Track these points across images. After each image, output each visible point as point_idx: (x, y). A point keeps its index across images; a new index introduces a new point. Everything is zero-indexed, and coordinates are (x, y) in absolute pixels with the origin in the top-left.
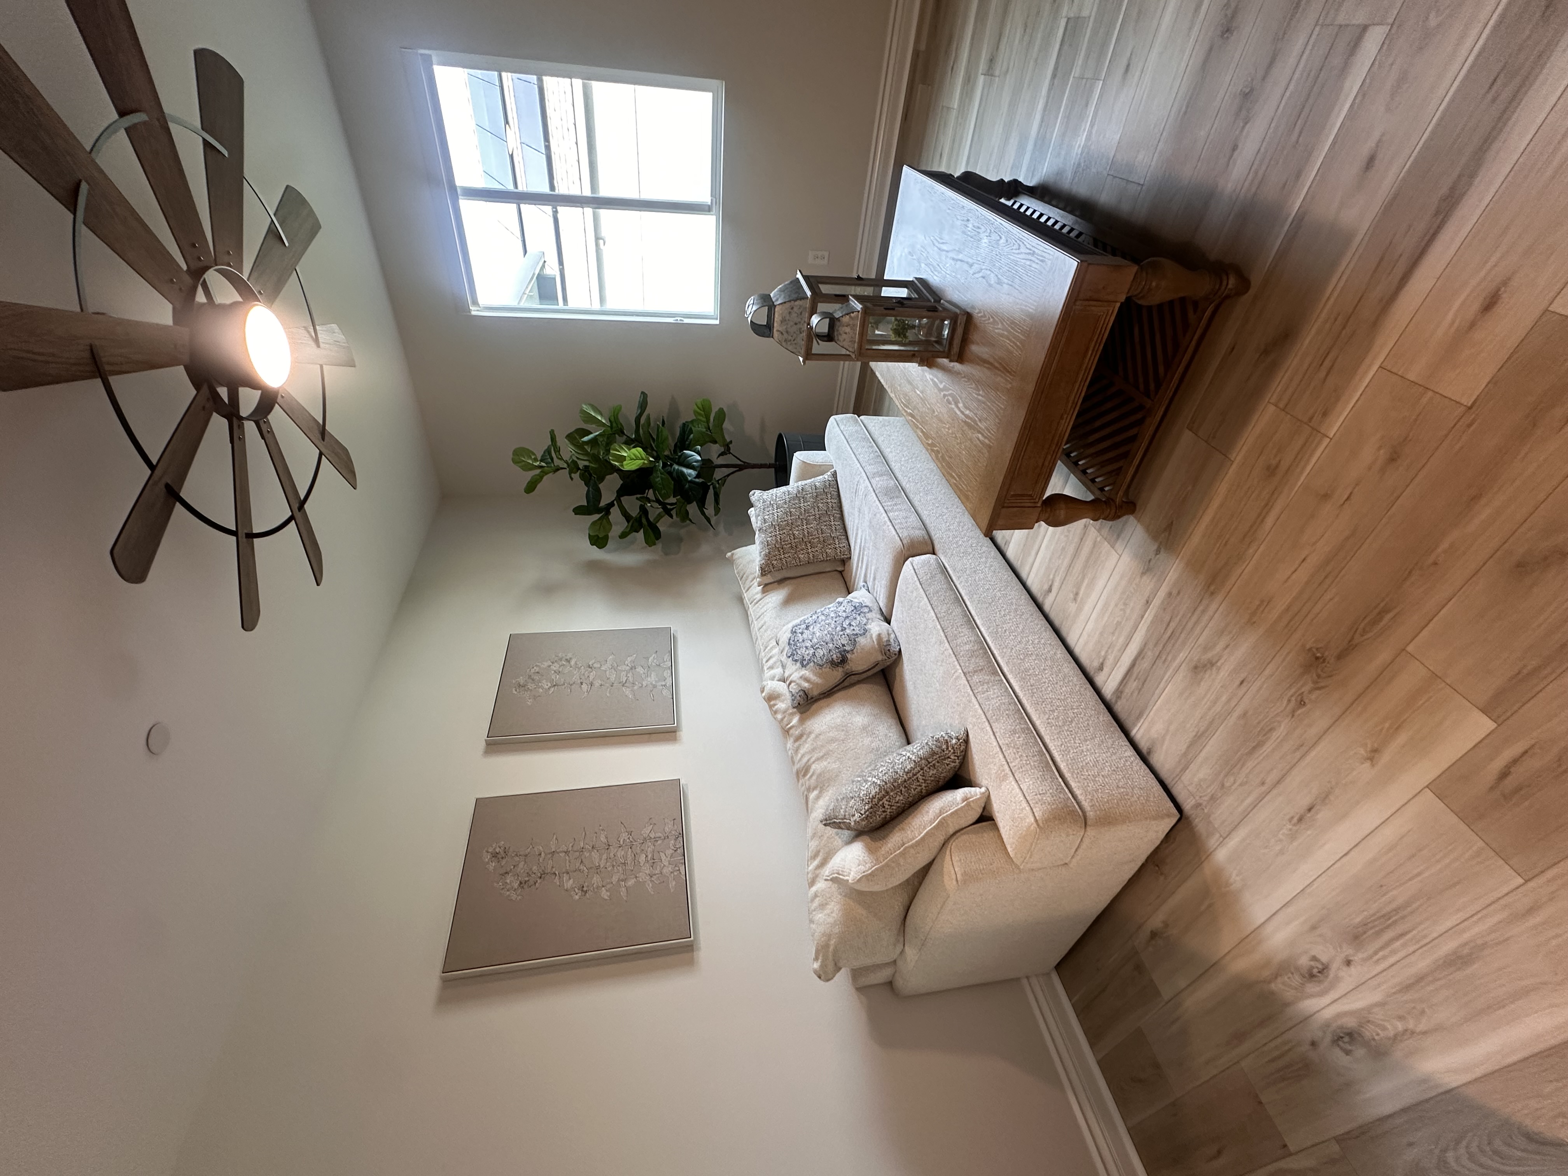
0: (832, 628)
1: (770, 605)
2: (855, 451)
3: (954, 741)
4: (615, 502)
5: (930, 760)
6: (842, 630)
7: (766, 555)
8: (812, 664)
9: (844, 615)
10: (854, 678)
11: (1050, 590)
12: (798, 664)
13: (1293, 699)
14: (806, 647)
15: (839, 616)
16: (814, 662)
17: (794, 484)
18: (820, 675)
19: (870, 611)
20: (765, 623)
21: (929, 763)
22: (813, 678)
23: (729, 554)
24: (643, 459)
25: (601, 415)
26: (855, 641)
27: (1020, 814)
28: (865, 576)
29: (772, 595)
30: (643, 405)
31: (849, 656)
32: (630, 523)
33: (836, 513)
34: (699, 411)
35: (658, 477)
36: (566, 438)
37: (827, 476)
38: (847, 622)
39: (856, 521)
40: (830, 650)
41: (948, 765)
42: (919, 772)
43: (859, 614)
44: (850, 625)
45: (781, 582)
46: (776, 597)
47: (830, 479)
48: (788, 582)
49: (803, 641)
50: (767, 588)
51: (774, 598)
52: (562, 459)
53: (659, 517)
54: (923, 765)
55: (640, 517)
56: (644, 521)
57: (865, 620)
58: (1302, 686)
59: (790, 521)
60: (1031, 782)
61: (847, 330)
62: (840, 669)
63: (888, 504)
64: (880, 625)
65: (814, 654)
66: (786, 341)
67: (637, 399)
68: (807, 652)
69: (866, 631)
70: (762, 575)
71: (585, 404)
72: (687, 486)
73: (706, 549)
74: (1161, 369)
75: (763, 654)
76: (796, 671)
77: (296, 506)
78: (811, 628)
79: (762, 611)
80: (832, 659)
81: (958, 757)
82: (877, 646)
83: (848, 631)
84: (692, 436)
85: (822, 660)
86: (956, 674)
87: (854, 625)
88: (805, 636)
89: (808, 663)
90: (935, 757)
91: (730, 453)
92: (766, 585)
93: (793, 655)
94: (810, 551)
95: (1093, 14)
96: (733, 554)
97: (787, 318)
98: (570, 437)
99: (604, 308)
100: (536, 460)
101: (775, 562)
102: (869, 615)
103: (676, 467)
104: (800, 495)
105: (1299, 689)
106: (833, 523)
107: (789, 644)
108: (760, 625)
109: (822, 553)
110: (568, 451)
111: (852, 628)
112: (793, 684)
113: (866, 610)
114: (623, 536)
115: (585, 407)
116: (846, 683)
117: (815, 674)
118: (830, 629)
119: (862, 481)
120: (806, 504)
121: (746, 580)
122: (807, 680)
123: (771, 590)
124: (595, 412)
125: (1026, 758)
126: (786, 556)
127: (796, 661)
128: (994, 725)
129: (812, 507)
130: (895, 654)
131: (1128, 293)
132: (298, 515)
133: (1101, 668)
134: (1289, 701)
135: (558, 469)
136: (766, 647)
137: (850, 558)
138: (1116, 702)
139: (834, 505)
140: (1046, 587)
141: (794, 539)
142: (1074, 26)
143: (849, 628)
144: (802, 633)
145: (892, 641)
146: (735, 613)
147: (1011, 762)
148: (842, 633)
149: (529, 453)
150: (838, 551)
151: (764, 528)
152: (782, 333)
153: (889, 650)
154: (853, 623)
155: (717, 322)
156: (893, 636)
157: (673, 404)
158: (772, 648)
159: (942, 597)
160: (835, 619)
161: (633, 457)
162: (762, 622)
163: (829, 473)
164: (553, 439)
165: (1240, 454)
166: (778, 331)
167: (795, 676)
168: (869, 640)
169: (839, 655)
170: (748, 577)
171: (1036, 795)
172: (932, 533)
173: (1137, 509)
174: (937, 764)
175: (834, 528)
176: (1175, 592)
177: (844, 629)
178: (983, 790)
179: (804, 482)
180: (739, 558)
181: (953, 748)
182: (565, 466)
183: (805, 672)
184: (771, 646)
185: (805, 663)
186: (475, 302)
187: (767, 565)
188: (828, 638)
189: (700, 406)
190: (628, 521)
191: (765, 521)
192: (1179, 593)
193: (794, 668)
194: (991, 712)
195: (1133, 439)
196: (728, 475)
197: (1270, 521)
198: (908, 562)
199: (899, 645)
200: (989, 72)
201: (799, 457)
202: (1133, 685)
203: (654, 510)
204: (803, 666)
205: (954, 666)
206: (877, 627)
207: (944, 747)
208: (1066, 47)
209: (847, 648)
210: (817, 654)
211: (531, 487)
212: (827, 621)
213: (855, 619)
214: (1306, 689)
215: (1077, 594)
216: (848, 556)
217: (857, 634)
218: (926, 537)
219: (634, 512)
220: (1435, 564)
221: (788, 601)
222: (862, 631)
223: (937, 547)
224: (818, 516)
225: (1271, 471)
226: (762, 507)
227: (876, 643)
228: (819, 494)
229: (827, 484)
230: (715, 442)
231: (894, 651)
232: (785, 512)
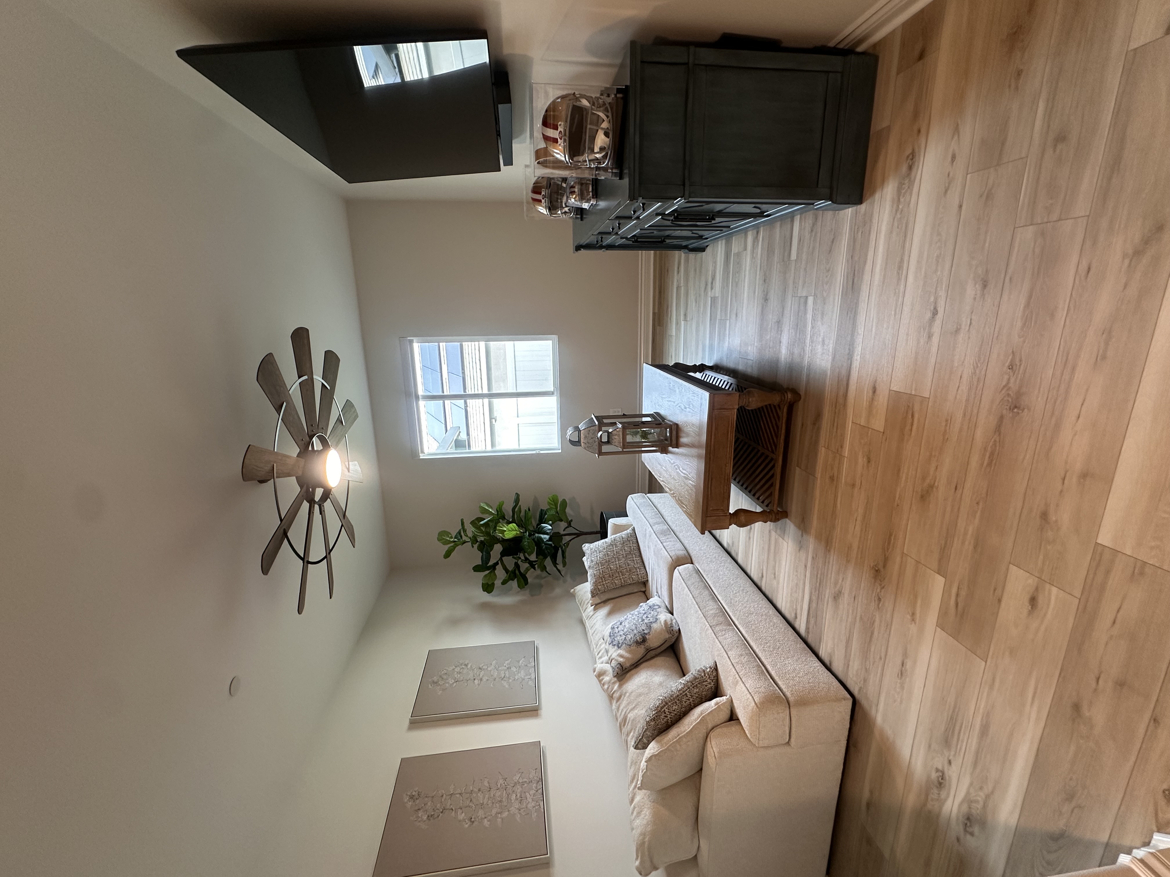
0: (636, 621)
1: (599, 617)
2: (643, 512)
3: (708, 670)
4: (499, 562)
5: (693, 682)
6: (642, 621)
7: (594, 583)
8: (624, 645)
9: (644, 612)
10: (653, 653)
11: (762, 576)
12: (616, 647)
13: (876, 598)
14: (621, 635)
15: (640, 613)
16: (625, 643)
17: (610, 537)
18: (629, 652)
19: (660, 607)
20: (596, 629)
21: (693, 684)
22: (627, 655)
23: (572, 590)
24: (516, 531)
25: (492, 508)
26: (650, 626)
27: (747, 702)
28: (657, 588)
29: (600, 611)
30: (517, 500)
31: (647, 637)
32: (508, 574)
33: (636, 552)
34: (551, 502)
35: (526, 542)
36: (470, 523)
37: (629, 531)
38: (645, 616)
39: (648, 554)
40: (635, 634)
41: (706, 686)
42: (687, 690)
43: (653, 610)
44: (647, 617)
45: (605, 602)
46: (604, 611)
47: (631, 532)
48: (610, 602)
49: (619, 632)
50: (597, 606)
51: (601, 613)
52: (467, 536)
53: (527, 570)
54: (689, 686)
55: (515, 570)
56: (517, 572)
57: (656, 613)
58: (876, 590)
59: (608, 560)
60: (752, 682)
61: (616, 437)
62: (643, 646)
63: (663, 538)
64: (665, 615)
65: (625, 639)
66: (588, 447)
67: (513, 497)
68: (621, 638)
69: (657, 619)
70: (592, 597)
71: (483, 503)
72: (544, 547)
73: (558, 591)
74: (775, 439)
75: (595, 650)
76: (614, 652)
77: (328, 552)
78: (623, 624)
79: (594, 622)
80: (637, 640)
81: (712, 680)
82: (664, 628)
83: (646, 621)
84: (546, 516)
85: (630, 642)
86: (706, 627)
87: (650, 617)
88: (619, 629)
89: (622, 645)
90: (697, 681)
91: (571, 526)
92: (596, 605)
93: (612, 642)
94: (621, 577)
95: (720, 296)
96: (575, 590)
97: (587, 435)
98: (473, 523)
99: (494, 449)
100: (451, 537)
101: (600, 587)
102: (659, 610)
103: (537, 535)
104: (613, 544)
105: (876, 592)
106: (634, 559)
107: (610, 636)
108: (593, 631)
109: (629, 578)
110: (471, 530)
111: (648, 619)
112: (613, 661)
113: (657, 607)
114: (504, 583)
115: (482, 505)
116: (648, 657)
117: (627, 652)
118: (635, 621)
119: (647, 528)
120: (617, 548)
121: (584, 604)
122: (621, 656)
123: (600, 608)
124: (488, 507)
125: (748, 669)
126: (607, 582)
127: (614, 645)
128: (729, 653)
129: (621, 550)
130: (677, 632)
131: (739, 404)
132: (328, 556)
133: (796, 617)
134: (875, 600)
135: (465, 542)
136: (597, 645)
137: (648, 580)
138: (808, 636)
139: (635, 548)
140: (760, 575)
141: (611, 571)
142: (714, 300)
143: (646, 619)
144: (618, 628)
145: (674, 624)
146: (579, 629)
147: (740, 672)
148: (641, 623)
149: (447, 533)
150: (640, 577)
151: (592, 566)
152: (585, 444)
153: (672, 630)
154: (649, 616)
155: (560, 451)
156: (674, 621)
157: (536, 500)
158: (601, 645)
159: (697, 586)
160: (637, 615)
161: (511, 529)
162: (594, 629)
163: (630, 529)
164: (463, 524)
165: (818, 475)
166: (583, 442)
167: (614, 655)
168: (659, 625)
169: (641, 637)
170: (584, 602)
171: (755, 689)
172: (690, 552)
173: (789, 514)
174: (698, 685)
175: (635, 562)
176: (815, 556)
177: (643, 620)
178: (728, 697)
179: (615, 536)
180: (578, 592)
181: (708, 674)
182: (469, 540)
183: (621, 652)
184: (600, 643)
185: (620, 645)
186: (423, 452)
187: (595, 589)
188: (634, 627)
189: (551, 499)
190: (507, 574)
191: (592, 561)
192: (816, 556)
193: (614, 650)
194: (727, 646)
195: (772, 476)
196: (570, 541)
197: (839, 505)
198: (676, 570)
199: (679, 626)
201: (612, 522)
202: (812, 621)
203: (524, 566)
204: (619, 647)
205: (705, 624)
206: (664, 616)
207: (703, 674)
208: (713, 307)
209: (646, 632)
210: (627, 638)
211: (447, 555)
212: (633, 618)
213: (650, 613)
214: (878, 590)
215: (775, 574)
216: (647, 579)
217: (651, 622)
218: (687, 554)
219: (511, 567)
220: (898, 505)
221: (610, 613)
222: (655, 620)
223: (694, 559)
224: (625, 555)
225: (832, 478)
226: (590, 553)
227: (663, 626)
228: (625, 542)
229: (629, 535)
230: (561, 520)
231: (676, 630)
232: (605, 555)
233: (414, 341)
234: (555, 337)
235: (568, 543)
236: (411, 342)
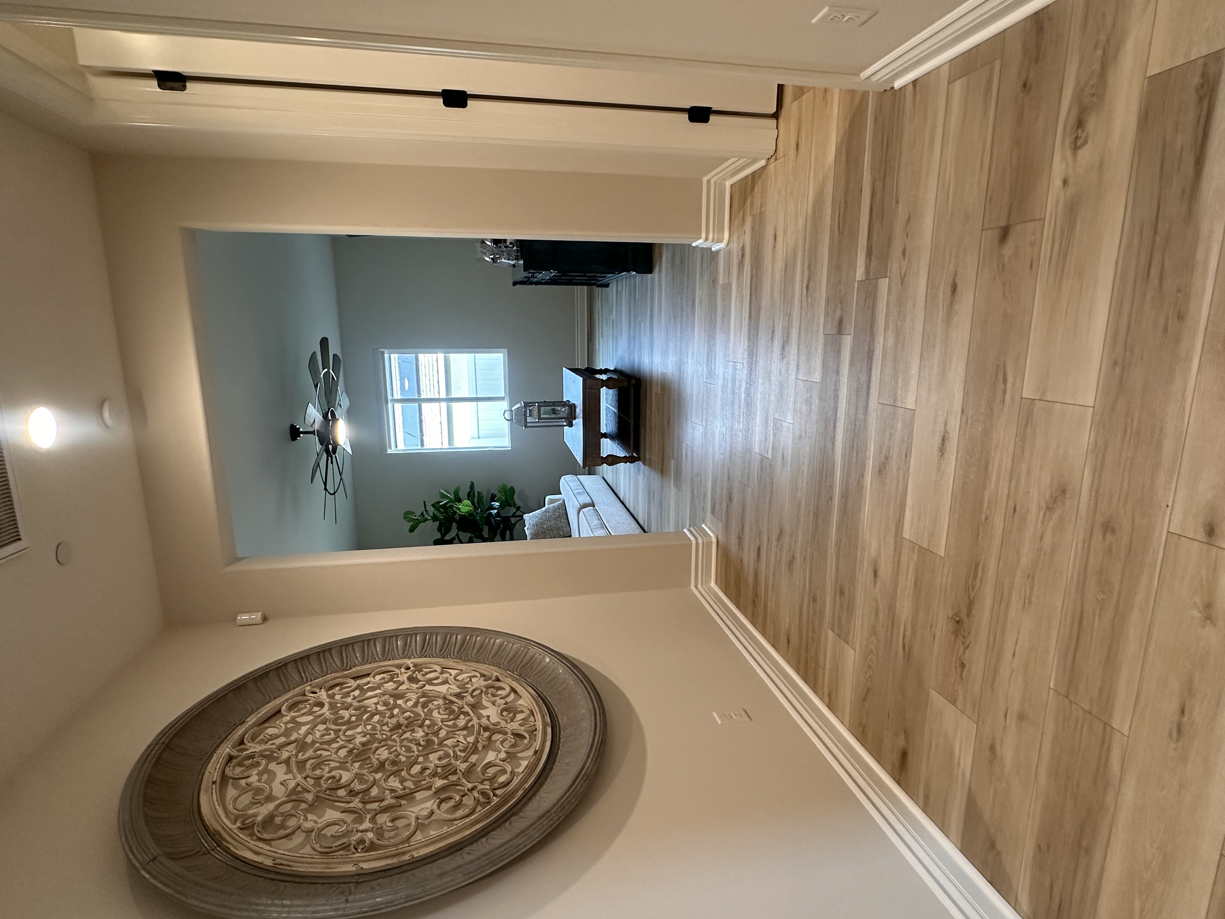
17: (546, 507)
24: (470, 507)
25: (450, 494)
30: (472, 487)
33: (564, 515)
34: (501, 490)
35: (478, 516)
36: (431, 506)
37: (561, 502)
52: (428, 515)
67: (469, 484)
71: (442, 489)
84: (495, 498)
91: (518, 510)
97: (517, 414)
98: (433, 505)
99: (452, 447)
100: (416, 516)
103: (487, 511)
104: (548, 511)
106: (562, 521)
110: (431, 510)
115: (441, 491)
120: (550, 514)
124: (447, 493)
129: (553, 515)
135: (426, 520)
139: (563, 512)
141: (543, 529)
149: (412, 513)
150: (565, 532)
151: (529, 527)
155: (509, 450)
157: (489, 490)
161: (465, 505)
163: (562, 500)
164: (425, 505)
172: (593, 499)
173: (640, 459)
179: (550, 505)
182: (430, 518)
186: (390, 448)
189: (501, 487)
196: (517, 521)
198: (581, 511)
200: (602, 337)
201: (548, 498)
211: (412, 530)
218: (591, 502)
223: (595, 505)
224: (555, 519)
226: (530, 519)
228: (555, 509)
229: (561, 504)
230: (510, 505)
232: (540, 519)
233: (385, 352)
234: (505, 350)
235: (515, 524)
236: (383, 353)
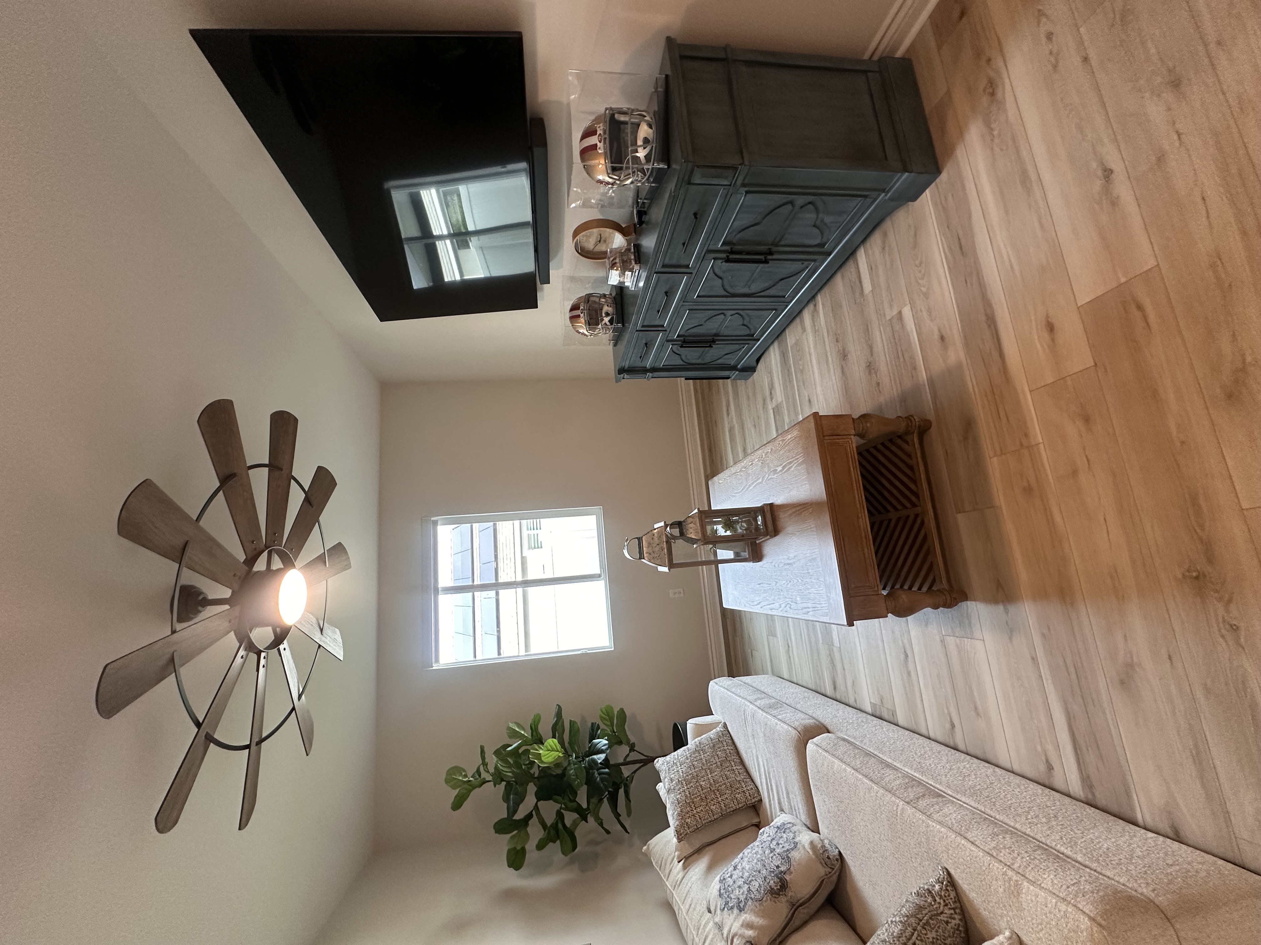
0: (761, 855)
1: (694, 878)
3: (937, 887)
4: (534, 813)
5: (920, 916)
6: (771, 852)
7: (679, 815)
8: (750, 903)
9: (769, 839)
10: (803, 912)
11: (953, 726)
12: (736, 911)
13: (1223, 631)
14: (739, 887)
15: (765, 842)
16: (751, 898)
17: (692, 742)
18: (762, 913)
19: (794, 825)
20: (692, 900)
21: (921, 920)
22: (758, 921)
23: (645, 848)
24: (558, 751)
25: (524, 729)
26: (788, 857)
27: (1067, 923)
28: (780, 803)
29: (694, 867)
30: (559, 714)
31: (787, 877)
32: (547, 831)
33: (735, 757)
34: (604, 716)
35: (572, 769)
36: (493, 754)
37: (719, 728)
38: (774, 843)
39: (754, 751)
40: (765, 878)
41: (947, 923)
42: (913, 934)
43: (784, 832)
44: (778, 844)
45: (699, 851)
46: (700, 867)
47: (722, 730)
48: (707, 849)
49: (734, 882)
50: (687, 860)
51: (697, 870)
52: (488, 772)
53: (575, 824)
54: (914, 925)
55: (557, 823)
56: (560, 826)
57: (792, 835)
58: (1216, 615)
59: (695, 774)
60: (1052, 876)
62: (783, 899)
63: (774, 712)
64: (809, 835)
65: (749, 890)
67: (554, 710)
68: (742, 891)
69: (796, 844)
70: (680, 840)
71: (511, 723)
72: (598, 779)
74: (913, 487)
75: (697, 940)
76: (734, 921)
77: (256, 739)
78: (739, 867)
79: (688, 888)
80: (770, 887)
81: (954, 909)
82: (814, 857)
83: (778, 851)
84: (599, 732)
85: (760, 893)
86: (900, 808)
87: (782, 842)
88: (734, 877)
89: (746, 904)
90: (924, 912)
91: (634, 750)
92: (687, 858)
93: (727, 903)
94: (720, 799)
95: (784, 399)
96: (648, 847)
97: (652, 541)
98: (497, 753)
99: (529, 652)
100: (466, 776)
101: (689, 820)
102: (794, 828)
103: (587, 759)
104: (699, 749)
105: (1217, 620)
106: (734, 768)
107: (720, 895)
108: (687, 907)
109: (732, 800)
110: (492, 760)
111: (781, 846)
112: (735, 940)
113: (789, 825)
114: (541, 846)
115: (511, 725)
116: (797, 922)
117: (757, 914)
118: (759, 856)
119: (746, 708)
120: (706, 755)
121: (666, 864)
122: (749, 926)
123: (693, 862)
124: (518, 728)
125: (1026, 855)
126: (698, 810)
127: (732, 908)
128: (969, 835)
129: (712, 756)
130: (837, 860)
132: (253, 747)
133: (1050, 768)
134: (1223, 636)
135: (484, 782)
136: (699, 929)
137: (761, 800)
139: (732, 751)
140: (948, 726)
141: (702, 790)
143: (778, 848)
144: (731, 876)
145: (827, 845)
146: (662, 920)
147: (1013, 864)
148: (772, 855)
149: (459, 770)
150: (748, 795)
151: (672, 788)
152: (650, 554)
153: (828, 858)
154: (780, 842)
155: (613, 649)
156: (826, 842)
158: (705, 926)
159: (852, 755)
160: (760, 846)
161: (550, 748)
162: (689, 902)
163: (720, 726)
164: (483, 753)
165: (1000, 497)
166: (646, 553)
167: (736, 927)
168: (802, 852)
169: (776, 879)
170: (666, 861)
171: (1068, 887)
172: (822, 721)
173: (968, 596)
174: (931, 922)
175: (737, 773)
176: (1046, 631)
177: (772, 851)
178: (1007, 933)
179: (699, 738)
180: (654, 847)
181: (941, 897)
182: (490, 778)
183: (746, 917)
184: (703, 923)
185: (742, 905)
186: (437, 661)
187: (682, 826)
188: (759, 866)
189: (604, 711)
190: (545, 830)
191: (672, 780)
192: (1049, 629)
193: (732, 917)
194: (956, 825)
195: (925, 537)
197: (1058, 518)
198: (808, 750)
199: (837, 848)
201: (691, 724)
202: (1091, 758)
203: (570, 818)
204: (741, 910)
205: (894, 802)
206: (806, 838)
207: (930, 900)
209: (783, 868)
210: (752, 888)
211: (457, 804)
212: (754, 851)
213: (782, 837)
214: (1221, 611)
215: (976, 708)
216: (759, 798)
217: (788, 850)
218: (817, 723)
219: (550, 820)
220: (1183, 443)
221: (711, 868)
222: (793, 845)
223: (832, 729)
224: (719, 763)
225: (1028, 491)
226: (667, 769)
227: (811, 853)
228: (715, 745)
229: (721, 734)
230: (620, 743)
231: (834, 856)
232: (689, 767)
233: (438, 522)
234: (598, 509)
235: (632, 777)
236: (435, 523)
